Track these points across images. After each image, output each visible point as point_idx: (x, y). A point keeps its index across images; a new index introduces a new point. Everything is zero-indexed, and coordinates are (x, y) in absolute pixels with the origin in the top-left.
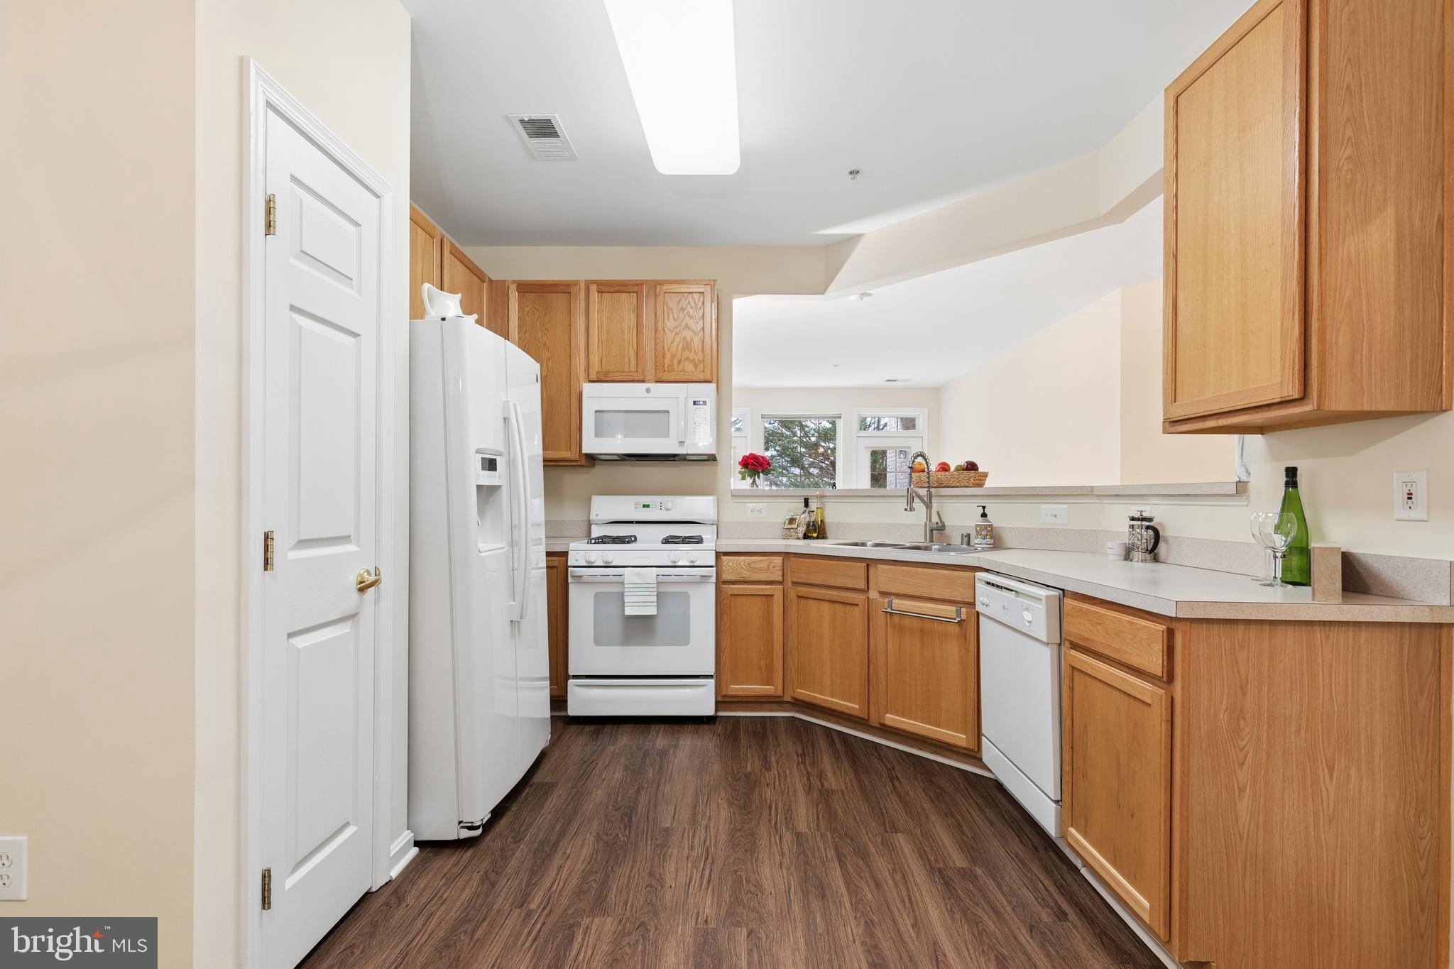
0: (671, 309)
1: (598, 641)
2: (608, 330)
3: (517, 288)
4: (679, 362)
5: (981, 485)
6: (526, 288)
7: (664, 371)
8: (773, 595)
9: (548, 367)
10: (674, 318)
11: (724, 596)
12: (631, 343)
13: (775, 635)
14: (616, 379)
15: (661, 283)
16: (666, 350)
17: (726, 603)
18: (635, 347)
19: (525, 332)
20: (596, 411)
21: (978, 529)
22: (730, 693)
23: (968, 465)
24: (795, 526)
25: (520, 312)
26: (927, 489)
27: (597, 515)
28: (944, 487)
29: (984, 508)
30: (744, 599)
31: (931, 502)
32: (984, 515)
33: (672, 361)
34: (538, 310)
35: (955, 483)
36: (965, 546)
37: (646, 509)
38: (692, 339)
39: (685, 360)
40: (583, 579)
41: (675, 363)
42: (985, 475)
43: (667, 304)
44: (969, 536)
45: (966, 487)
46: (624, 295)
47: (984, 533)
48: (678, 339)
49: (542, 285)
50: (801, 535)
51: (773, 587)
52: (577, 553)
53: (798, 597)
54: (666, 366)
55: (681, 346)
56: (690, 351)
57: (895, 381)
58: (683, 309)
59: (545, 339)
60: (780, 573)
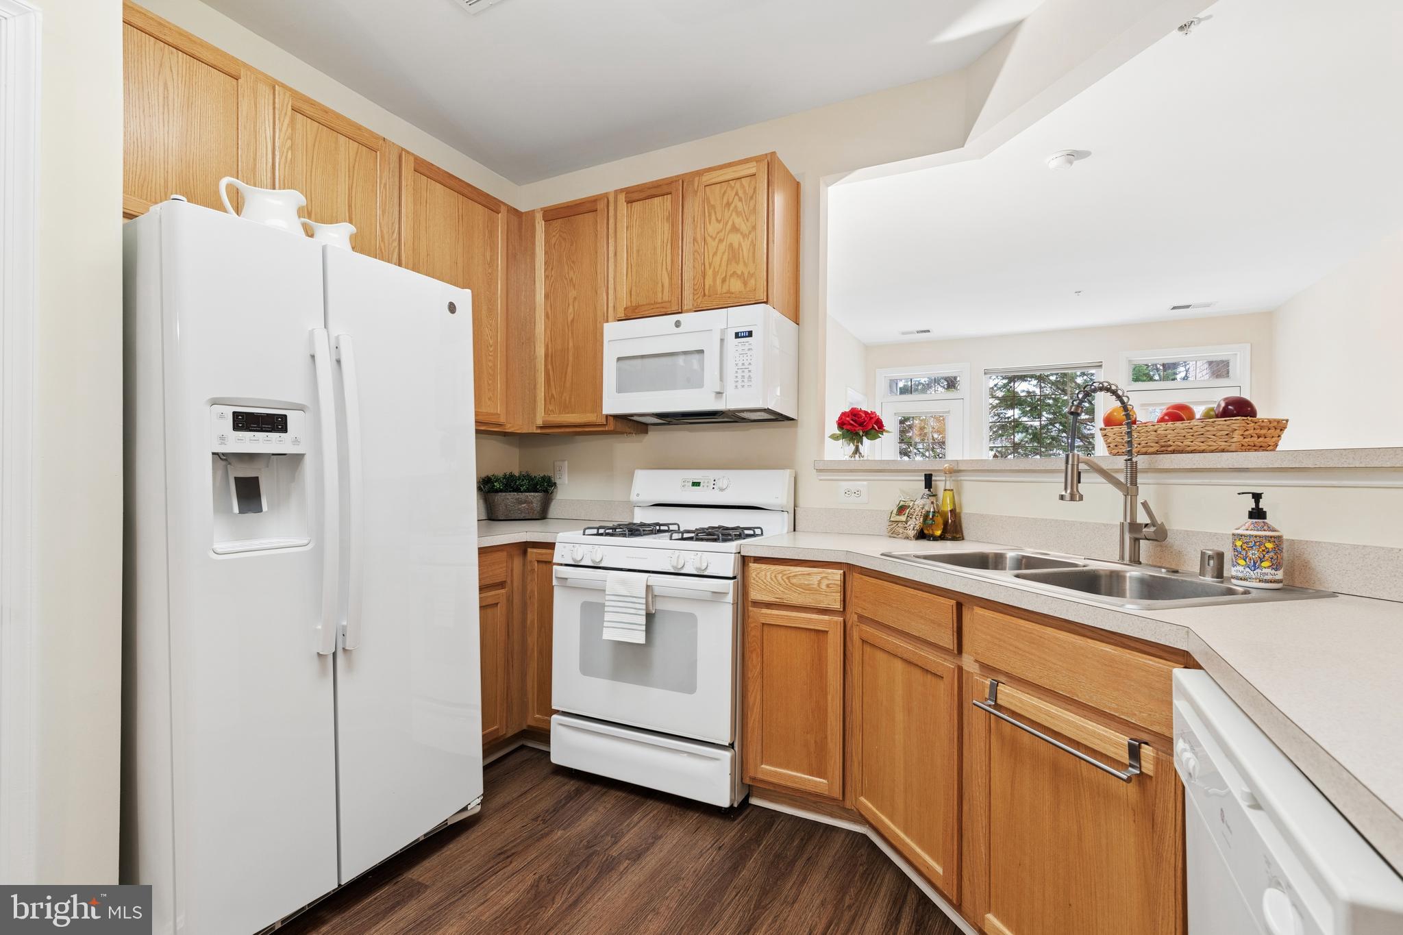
0: (713, 207)
1: (587, 668)
2: (638, 251)
3: (543, 216)
4: (724, 280)
5: (1270, 447)
6: (554, 215)
7: (704, 295)
8: (827, 632)
9: (574, 310)
10: (717, 220)
11: (752, 625)
12: (664, 263)
13: (829, 698)
14: (646, 313)
15: (700, 173)
16: (707, 264)
17: (754, 636)
18: (669, 268)
19: (552, 269)
20: (619, 359)
21: (1239, 543)
22: (760, 776)
23: (1227, 404)
24: (903, 518)
25: (547, 245)
26: (1126, 457)
27: (638, 495)
28: (1173, 452)
29: (1257, 497)
30: (782, 632)
31: (1134, 482)
32: (1257, 514)
33: (714, 280)
34: (564, 239)
35: (1197, 444)
36: (1209, 579)
37: (696, 488)
38: (740, 244)
39: (731, 276)
40: (569, 583)
41: (719, 281)
42: (1279, 426)
43: (709, 202)
44: (1220, 556)
45: (1223, 451)
46: (657, 200)
47: (1254, 554)
48: (722, 247)
49: (568, 206)
50: (912, 533)
51: (826, 617)
52: (565, 547)
53: (863, 641)
54: (707, 287)
55: (725, 257)
56: (737, 263)
57: (1188, 307)
58: (728, 204)
59: (571, 274)
60: (838, 597)
